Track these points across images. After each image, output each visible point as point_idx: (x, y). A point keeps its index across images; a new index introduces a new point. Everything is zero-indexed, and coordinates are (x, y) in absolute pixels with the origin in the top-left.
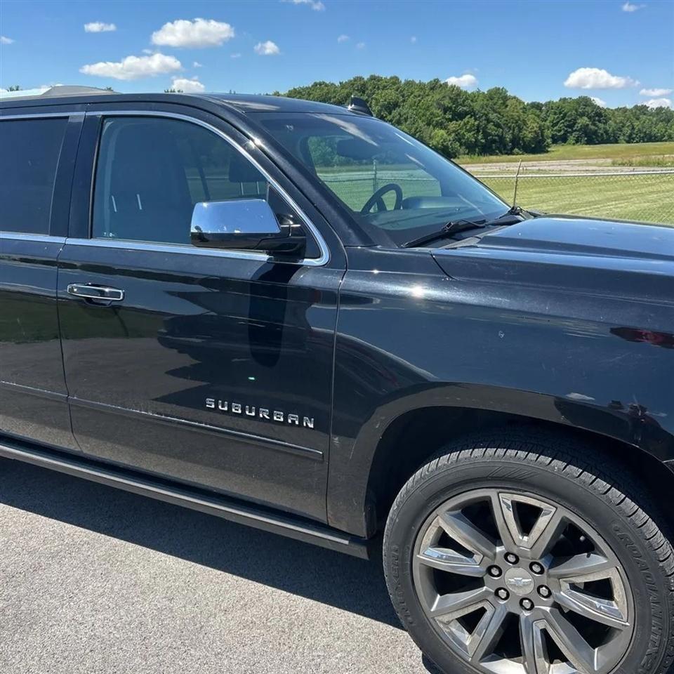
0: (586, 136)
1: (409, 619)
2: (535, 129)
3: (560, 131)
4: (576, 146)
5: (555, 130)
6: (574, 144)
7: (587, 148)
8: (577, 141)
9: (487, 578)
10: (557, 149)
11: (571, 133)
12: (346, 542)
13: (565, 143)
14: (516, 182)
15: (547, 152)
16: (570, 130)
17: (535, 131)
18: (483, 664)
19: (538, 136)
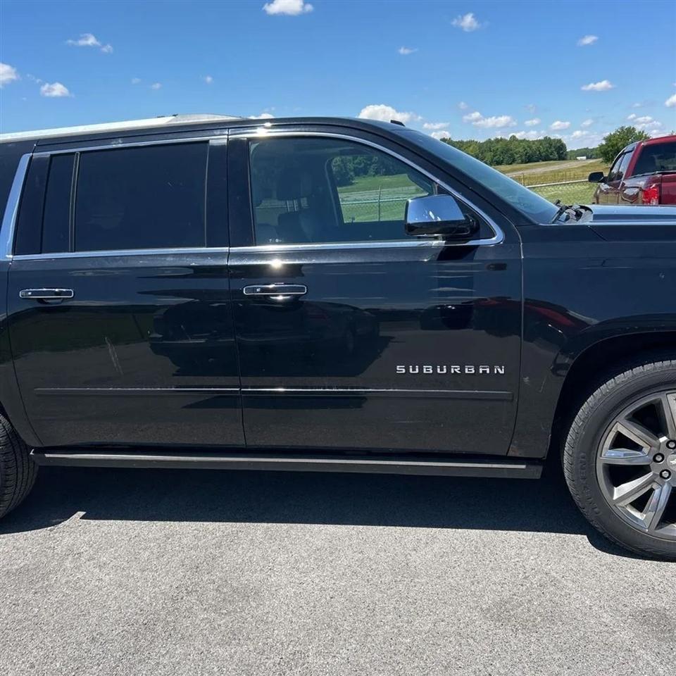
0: (383, 168)
1: (596, 510)
2: (338, 163)
3: (360, 164)
4: (376, 177)
5: (357, 164)
6: (374, 176)
7: (387, 179)
8: (377, 173)
9: (653, 465)
10: (360, 181)
11: (370, 165)
12: (524, 467)
13: (366, 174)
14: (379, 206)
15: (352, 184)
16: (369, 163)
17: (339, 165)
18: (657, 531)
19: (342, 169)
